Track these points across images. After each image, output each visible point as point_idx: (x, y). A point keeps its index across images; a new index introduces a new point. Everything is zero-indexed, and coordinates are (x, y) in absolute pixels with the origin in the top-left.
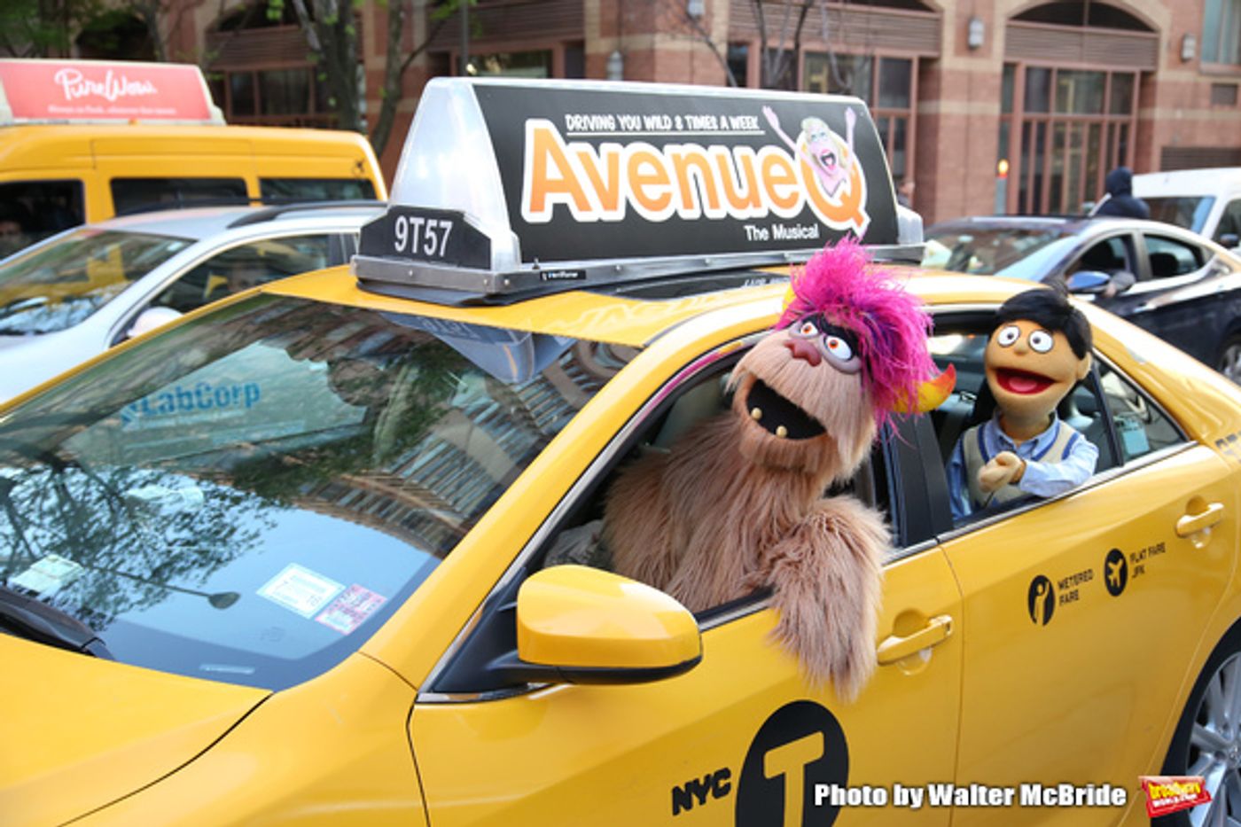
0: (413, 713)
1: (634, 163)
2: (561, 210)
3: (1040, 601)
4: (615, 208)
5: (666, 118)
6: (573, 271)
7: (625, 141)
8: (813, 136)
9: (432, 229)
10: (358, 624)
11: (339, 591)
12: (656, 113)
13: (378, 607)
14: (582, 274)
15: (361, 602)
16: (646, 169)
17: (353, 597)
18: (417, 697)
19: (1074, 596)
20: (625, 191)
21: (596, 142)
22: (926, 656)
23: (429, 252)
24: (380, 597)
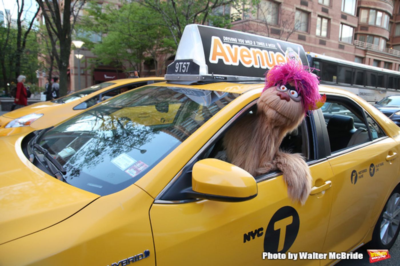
0: (152, 207)
1: (242, 51)
2: (220, 61)
3: (354, 177)
4: (236, 62)
5: (251, 41)
6: (223, 77)
7: (240, 45)
8: (290, 52)
9: (185, 65)
10: (138, 174)
11: (135, 162)
12: (248, 40)
13: (145, 168)
14: (226, 78)
15: (140, 167)
16: (245, 53)
17: (138, 165)
18: (154, 201)
19: (362, 176)
20: (239, 58)
21: (232, 44)
22: (323, 193)
23: (184, 71)
24: (147, 165)
